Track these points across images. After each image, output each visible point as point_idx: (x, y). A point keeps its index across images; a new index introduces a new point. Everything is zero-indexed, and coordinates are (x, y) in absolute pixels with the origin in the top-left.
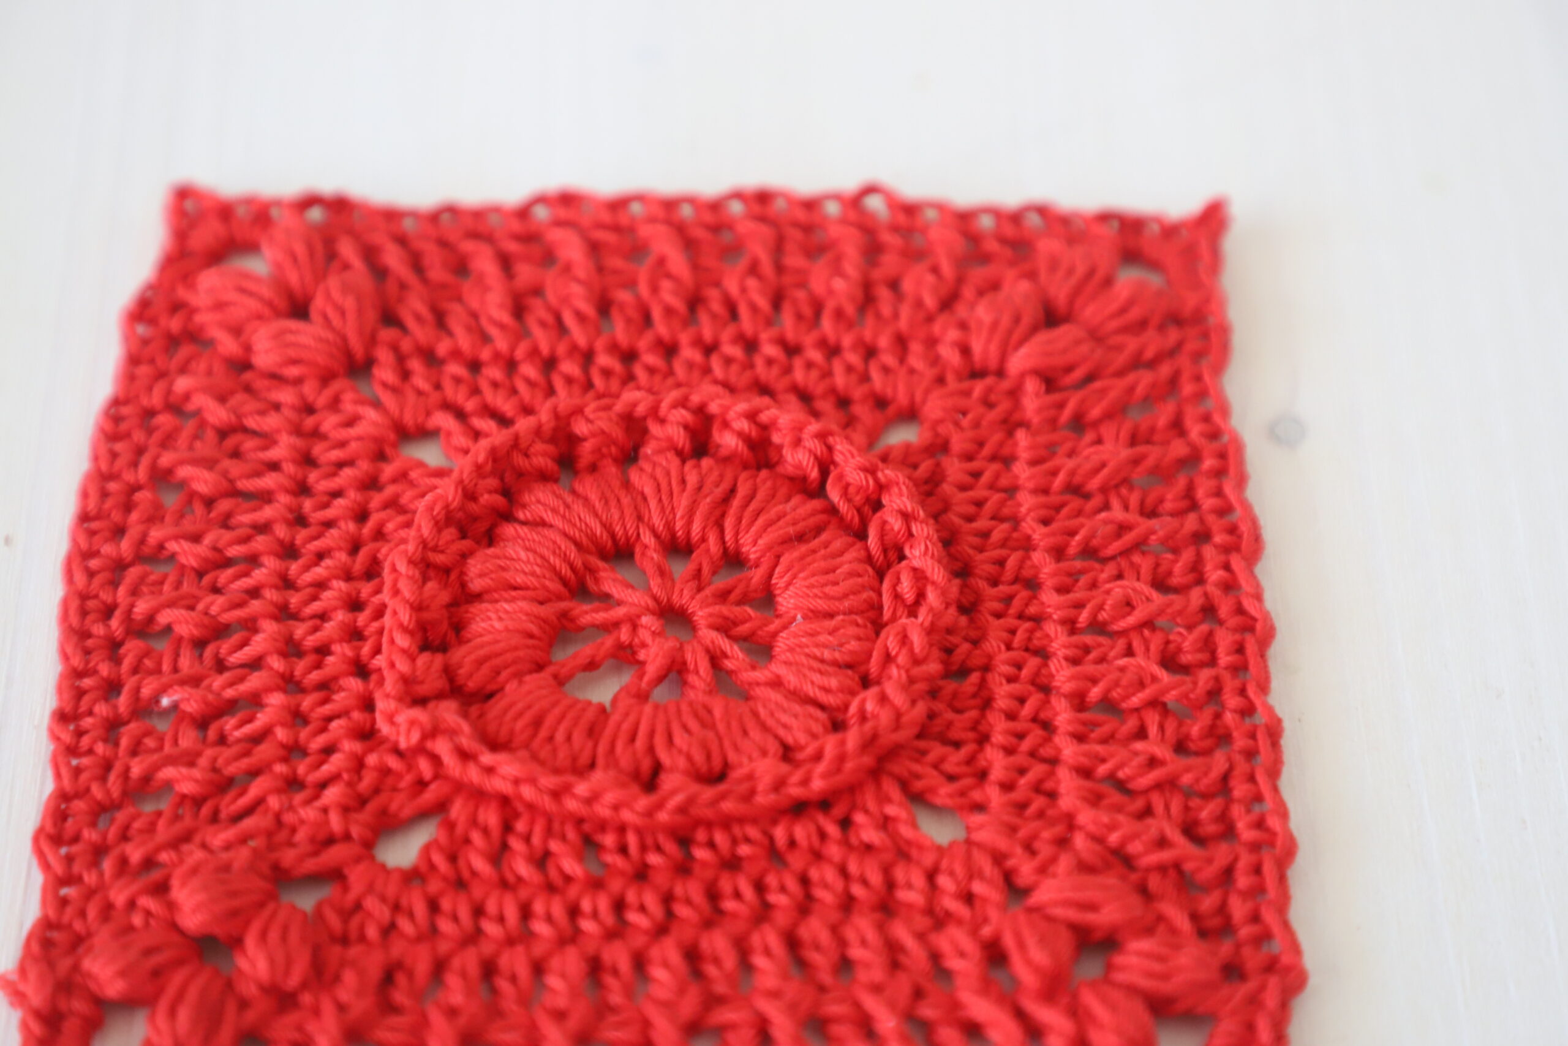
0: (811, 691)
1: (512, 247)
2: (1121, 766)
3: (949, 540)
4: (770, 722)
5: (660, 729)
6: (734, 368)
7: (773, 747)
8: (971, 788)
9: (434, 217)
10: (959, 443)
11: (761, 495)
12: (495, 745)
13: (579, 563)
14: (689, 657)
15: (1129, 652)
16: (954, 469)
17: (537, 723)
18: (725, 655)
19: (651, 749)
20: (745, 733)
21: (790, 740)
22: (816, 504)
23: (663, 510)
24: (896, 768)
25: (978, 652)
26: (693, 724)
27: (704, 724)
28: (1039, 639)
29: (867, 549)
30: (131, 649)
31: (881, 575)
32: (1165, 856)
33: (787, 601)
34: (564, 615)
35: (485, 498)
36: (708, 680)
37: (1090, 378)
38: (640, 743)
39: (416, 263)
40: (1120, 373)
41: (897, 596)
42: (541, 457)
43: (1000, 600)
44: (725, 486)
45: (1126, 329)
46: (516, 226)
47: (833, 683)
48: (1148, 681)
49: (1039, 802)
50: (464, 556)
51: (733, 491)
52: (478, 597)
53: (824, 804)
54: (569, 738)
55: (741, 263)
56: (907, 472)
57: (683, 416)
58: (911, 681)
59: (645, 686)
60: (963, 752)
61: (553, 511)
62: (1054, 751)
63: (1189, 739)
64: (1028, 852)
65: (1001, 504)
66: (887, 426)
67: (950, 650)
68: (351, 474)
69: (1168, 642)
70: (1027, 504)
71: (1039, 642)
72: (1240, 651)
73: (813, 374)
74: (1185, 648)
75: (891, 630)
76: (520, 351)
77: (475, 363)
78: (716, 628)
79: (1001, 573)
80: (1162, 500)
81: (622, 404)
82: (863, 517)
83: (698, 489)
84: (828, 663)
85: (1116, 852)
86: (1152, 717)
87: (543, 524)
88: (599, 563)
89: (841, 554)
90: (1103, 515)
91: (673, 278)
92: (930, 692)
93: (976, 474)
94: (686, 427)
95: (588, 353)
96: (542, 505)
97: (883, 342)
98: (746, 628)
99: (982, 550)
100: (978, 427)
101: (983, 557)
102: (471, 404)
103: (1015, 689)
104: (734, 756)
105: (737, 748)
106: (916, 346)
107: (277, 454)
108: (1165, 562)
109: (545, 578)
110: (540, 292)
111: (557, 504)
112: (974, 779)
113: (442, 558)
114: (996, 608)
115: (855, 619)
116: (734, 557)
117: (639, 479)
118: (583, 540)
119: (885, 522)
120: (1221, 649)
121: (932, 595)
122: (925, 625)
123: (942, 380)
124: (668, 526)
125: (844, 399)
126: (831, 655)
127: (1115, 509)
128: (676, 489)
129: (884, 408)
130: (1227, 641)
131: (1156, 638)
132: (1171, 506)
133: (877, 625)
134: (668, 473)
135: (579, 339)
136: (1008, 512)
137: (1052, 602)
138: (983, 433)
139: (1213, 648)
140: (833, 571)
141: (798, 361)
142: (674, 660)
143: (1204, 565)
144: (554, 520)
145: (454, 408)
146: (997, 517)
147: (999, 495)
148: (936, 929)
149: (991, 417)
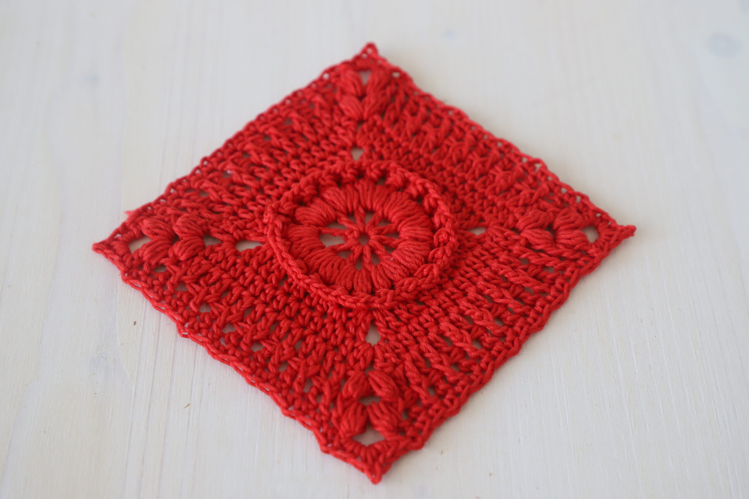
0: (374, 280)
1: (433, 118)
2: (432, 357)
3: (454, 266)
4: (355, 280)
5: (327, 261)
6: (452, 184)
7: (349, 285)
8: (390, 334)
9: (424, 96)
10: (488, 243)
11: (418, 221)
12: (285, 236)
13: (355, 207)
14: (356, 249)
15: (469, 331)
16: (478, 251)
17: (300, 238)
18: (366, 256)
19: (320, 264)
20: (346, 277)
21: (355, 288)
22: (428, 233)
23: (390, 208)
24: (375, 314)
25: (431, 301)
26: (336, 266)
27: (338, 268)
28: (450, 310)
29: (429, 254)
30: (237, 154)
31: (426, 262)
32: (416, 389)
33: (395, 253)
34: (337, 217)
35: (349, 175)
36: (354, 258)
37: (541, 251)
38: (319, 261)
39: (403, 106)
40: (550, 256)
42: (374, 174)
43: (451, 291)
44: (411, 212)
45: (565, 246)
46: (439, 112)
47: (380, 281)
48: (464, 340)
49: (401, 349)
50: (330, 185)
51: (413, 215)
52: (323, 199)
53: (349, 310)
54: (304, 247)
55: (483, 159)
56: (465, 242)
57: (420, 188)
58: (399, 295)
59: (338, 249)
60: (398, 323)
61: (363, 189)
62: (421, 341)
63: (461, 364)
64: (383, 361)
65: (480, 267)
66: (476, 227)
67: (424, 295)
68: (332, 148)
69: (483, 335)
70: (486, 273)
71: (449, 310)
72: (499, 352)
73: (471, 200)
74: (486, 340)
75: (411, 279)
76: (404, 144)
77: (390, 139)
78: (371, 247)
79: (460, 286)
80: (526, 297)
81: (407, 174)
82: (439, 246)
83: (404, 208)
84: (386, 275)
85: (407, 378)
86: (455, 351)
87: (357, 191)
88: (362, 211)
89: (421, 251)
90: (503, 289)
91: (461, 151)
92: (405, 302)
93: (482, 255)
94: (418, 191)
95: (420, 156)
96: (363, 186)
97: (499, 204)
98: (379, 252)
99: (462, 276)
100: (497, 243)
101: (460, 278)
102: (378, 149)
103: (428, 318)
104: (338, 282)
105: (340, 280)
106: (505, 211)
107: (321, 132)
108: (507, 314)
109: (342, 204)
110: (425, 133)
111: (366, 188)
112: (393, 332)
113: (322, 183)
114: (448, 293)
115: (405, 270)
116: (396, 233)
117: (393, 196)
118: (362, 202)
119: (439, 250)
120: (495, 348)
121: (430, 276)
122: (419, 284)
123: (502, 224)
124: (388, 213)
125: (472, 212)
126: (389, 275)
127: (509, 290)
128: (399, 204)
129: (480, 222)
130: (499, 347)
131: (480, 331)
132: (527, 301)
133: (411, 275)
134: (401, 199)
135: (421, 151)
136: (480, 271)
137: (463, 303)
138: (496, 246)
139: (493, 346)
140: (413, 253)
141: (470, 194)
142: (352, 247)
143: (517, 323)
144: (361, 191)
145: (372, 147)
146: (475, 270)
147: (482, 265)
148: (340, 362)
149: (502, 243)
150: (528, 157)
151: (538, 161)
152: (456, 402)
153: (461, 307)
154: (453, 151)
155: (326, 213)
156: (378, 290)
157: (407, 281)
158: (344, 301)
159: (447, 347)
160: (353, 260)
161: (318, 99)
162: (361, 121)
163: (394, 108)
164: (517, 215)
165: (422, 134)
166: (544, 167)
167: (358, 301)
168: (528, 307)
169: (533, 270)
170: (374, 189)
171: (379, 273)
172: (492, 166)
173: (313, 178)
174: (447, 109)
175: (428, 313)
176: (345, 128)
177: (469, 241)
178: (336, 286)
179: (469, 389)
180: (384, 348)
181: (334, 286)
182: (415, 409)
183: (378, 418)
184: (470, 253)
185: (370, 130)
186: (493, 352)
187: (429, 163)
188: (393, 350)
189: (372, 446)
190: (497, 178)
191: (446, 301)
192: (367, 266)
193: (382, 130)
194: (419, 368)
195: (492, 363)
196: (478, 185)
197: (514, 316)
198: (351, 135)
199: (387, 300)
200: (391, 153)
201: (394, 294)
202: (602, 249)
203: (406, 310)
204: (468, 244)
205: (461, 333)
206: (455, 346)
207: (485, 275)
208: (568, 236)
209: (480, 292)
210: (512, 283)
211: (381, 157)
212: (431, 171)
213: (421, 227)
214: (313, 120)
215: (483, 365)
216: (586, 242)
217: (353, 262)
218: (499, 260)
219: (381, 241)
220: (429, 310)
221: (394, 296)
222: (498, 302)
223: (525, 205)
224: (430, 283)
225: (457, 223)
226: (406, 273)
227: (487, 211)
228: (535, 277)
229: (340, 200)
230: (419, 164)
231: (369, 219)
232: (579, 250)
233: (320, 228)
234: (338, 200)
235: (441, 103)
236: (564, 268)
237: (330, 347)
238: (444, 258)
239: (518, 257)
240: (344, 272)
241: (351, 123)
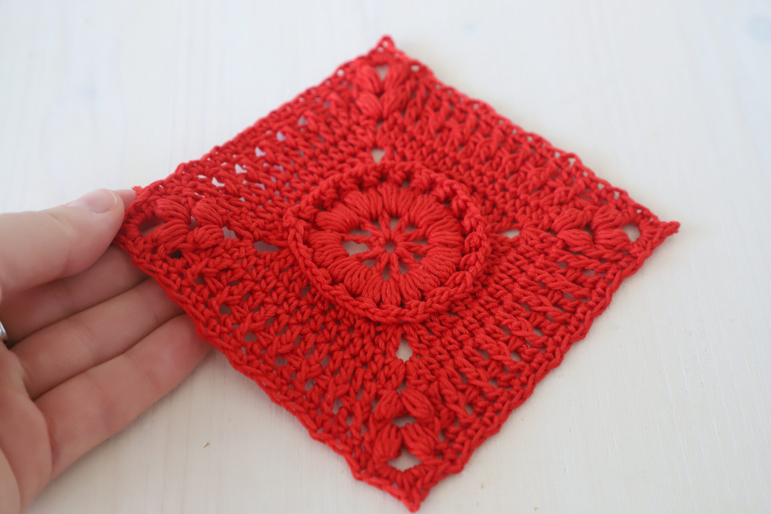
0: (403, 290)
1: (457, 112)
2: (469, 372)
3: (488, 273)
4: (383, 291)
5: (352, 270)
6: (482, 184)
7: (377, 298)
8: (423, 349)
9: (446, 89)
10: (523, 247)
11: (447, 225)
13: (379, 212)
14: (383, 257)
15: (507, 342)
16: (512, 255)
17: (323, 245)
18: (393, 265)
19: (345, 274)
20: (374, 288)
21: (383, 300)
22: (459, 238)
23: (416, 212)
24: (405, 328)
25: (465, 312)
26: (362, 276)
27: (365, 278)
28: (486, 320)
29: (460, 260)
31: (458, 270)
32: (454, 407)
33: (424, 261)
34: (361, 223)
35: (371, 178)
36: (381, 267)
37: (580, 253)
38: (344, 270)
39: (424, 101)
40: (590, 258)
41: (454, 279)
42: (398, 176)
43: (485, 301)
44: (439, 216)
45: (606, 246)
46: (463, 107)
47: (411, 292)
48: (502, 353)
49: (436, 365)
50: (352, 189)
51: (442, 219)
52: (345, 203)
53: (377, 324)
55: (513, 155)
56: (498, 246)
57: (447, 189)
58: (430, 307)
59: (363, 257)
60: (431, 337)
61: (387, 193)
62: (456, 355)
63: (499, 378)
64: (417, 378)
65: (515, 273)
66: (510, 229)
67: (457, 306)
68: (351, 149)
69: (521, 346)
70: (523, 279)
71: (484, 321)
72: (540, 364)
73: (502, 200)
74: (525, 352)
75: (442, 288)
76: (428, 143)
77: (413, 138)
78: (398, 255)
79: (495, 294)
80: (565, 304)
81: (433, 175)
82: (470, 251)
83: (431, 212)
84: (416, 286)
85: (442, 396)
86: (493, 364)
87: (381, 195)
88: (386, 216)
89: (451, 257)
90: (541, 296)
91: (489, 148)
92: (438, 313)
93: (517, 260)
94: (445, 193)
95: (446, 155)
96: (386, 189)
97: (532, 204)
98: (406, 260)
99: (497, 283)
100: (532, 246)
101: (494, 285)
102: (400, 149)
103: (463, 329)
104: (365, 293)
105: (367, 291)
106: (540, 211)
107: (338, 131)
108: (546, 322)
109: (366, 209)
110: (450, 130)
111: (389, 192)
112: (425, 346)
113: (343, 186)
114: (482, 303)
115: (436, 279)
116: (425, 238)
117: (419, 199)
118: (387, 206)
119: (471, 256)
120: (535, 360)
121: (462, 286)
122: (451, 293)
123: (536, 226)
124: (415, 217)
125: (504, 213)
126: (419, 284)
127: (547, 297)
128: (426, 208)
129: (514, 223)
130: (540, 359)
131: (519, 343)
132: (566, 308)
133: (442, 284)
134: (428, 202)
135: (446, 149)
136: (515, 277)
137: (500, 312)
138: (531, 249)
139: (533, 358)
140: (444, 261)
141: (501, 194)
142: (378, 255)
143: (557, 332)
144: (384, 196)
145: (394, 147)
146: (510, 276)
147: (518, 270)
148: (371, 380)
149: (538, 246)
150: (561, 152)
151: (572, 156)
152: (496, 420)
153: (497, 317)
154: (481, 148)
155: (350, 219)
156: (407, 302)
157: (439, 290)
158: (373, 314)
159: (484, 360)
160: (380, 269)
161: (333, 96)
162: (380, 119)
163: (415, 104)
164: (552, 215)
165: (446, 131)
166: (578, 161)
167: (388, 314)
168: (568, 314)
169: (572, 274)
170: (398, 193)
171: (409, 283)
172: (523, 162)
173: (334, 181)
174: (471, 103)
175: (462, 325)
176: (364, 127)
177: (502, 246)
178: (363, 298)
179: (509, 406)
180: (417, 364)
181: (361, 298)
182: (453, 429)
183: (413, 440)
184: (504, 258)
185: (391, 129)
186: (534, 364)
187: (456, 162)
188: (427, 366)
189: (408, 471)
190: (529, 175)
191: (480, 310)
192: (395, 276)
193: (403, 129)
194: (454, 385)
195: (532, 376)
196: (508, 183)
197: (554, 325)
198: (370, 135)
199: (419, 313)
200: (414, 153)
201: (425, 306)
202: (645, 248)
203: (439, 322)
204: (501, 249)
205: (498, 345)
206: (493, 360)
207: (521, 281)
208: (608, 236)
209: (517, 300)
210: (550, 289)
211: (404, 158)
212: (458, 170)
213: (451, 232)
214: (330, 119)
215: (523, 379)
216: (627, 241)
217: (380, 271)
218: (536, 265)
219: (408, 248)
220: (463, 322)
221: (425, 308)
222: (537, 310)
223: (561, 204)
224: (463, 292)
225: (489, 226)
226: (437, 283)
227: (520, 211)
228: (574, 281)
229: (363, 204)
230: (444, 163)
231: (394, 225)
232: (620, 251)
233: (344, 235)
234: (361, 204)
235: (464, 96)
236: (606, 270)
237: (358, 364)
238: (478, 265)
239: (555, 260)
240: (371, 282)
241: (370, 122)
